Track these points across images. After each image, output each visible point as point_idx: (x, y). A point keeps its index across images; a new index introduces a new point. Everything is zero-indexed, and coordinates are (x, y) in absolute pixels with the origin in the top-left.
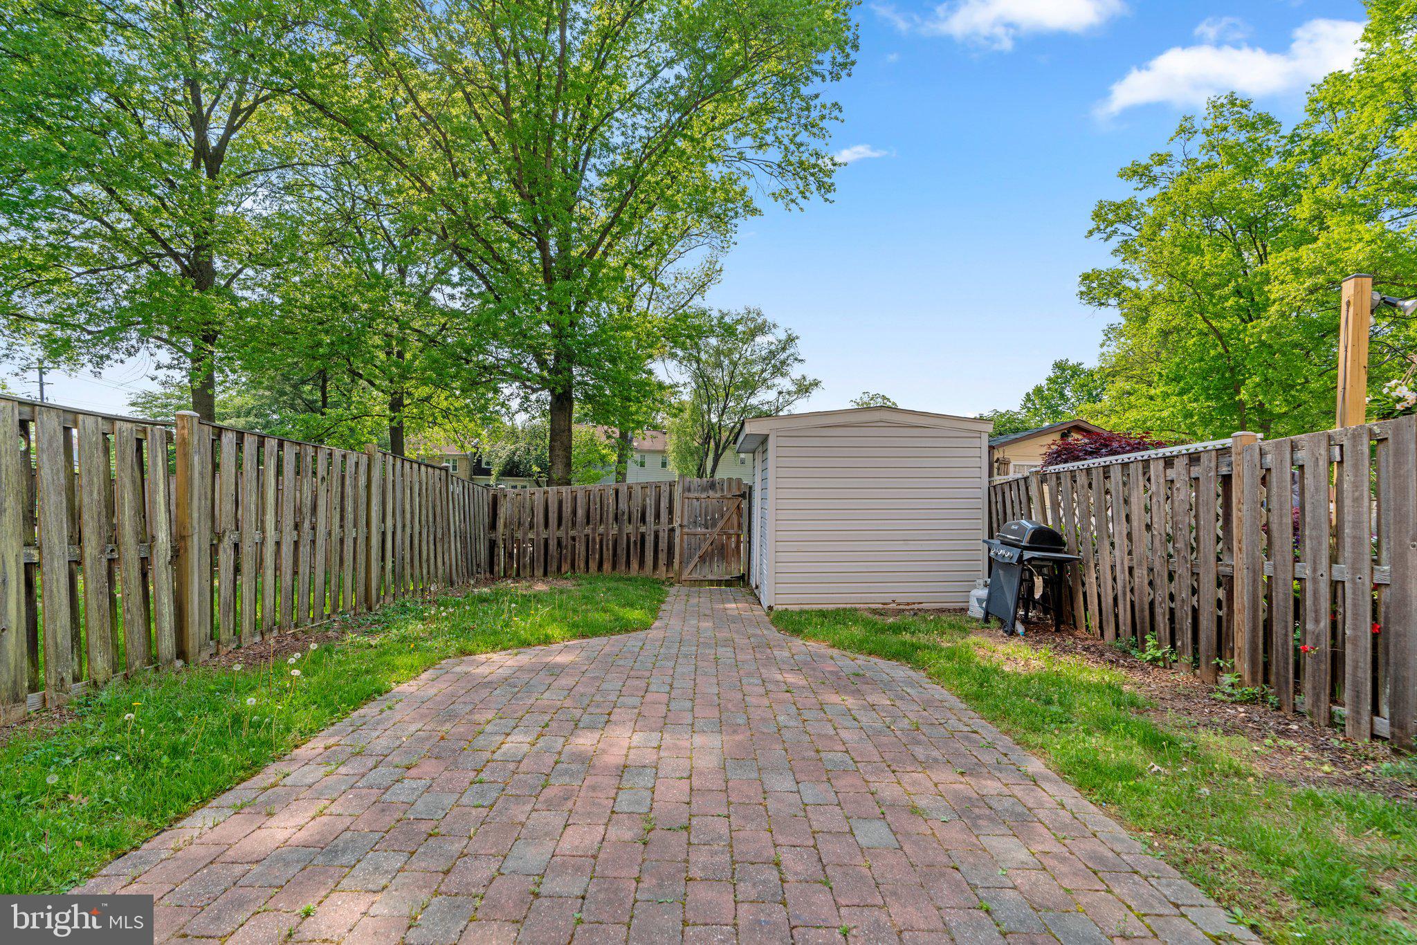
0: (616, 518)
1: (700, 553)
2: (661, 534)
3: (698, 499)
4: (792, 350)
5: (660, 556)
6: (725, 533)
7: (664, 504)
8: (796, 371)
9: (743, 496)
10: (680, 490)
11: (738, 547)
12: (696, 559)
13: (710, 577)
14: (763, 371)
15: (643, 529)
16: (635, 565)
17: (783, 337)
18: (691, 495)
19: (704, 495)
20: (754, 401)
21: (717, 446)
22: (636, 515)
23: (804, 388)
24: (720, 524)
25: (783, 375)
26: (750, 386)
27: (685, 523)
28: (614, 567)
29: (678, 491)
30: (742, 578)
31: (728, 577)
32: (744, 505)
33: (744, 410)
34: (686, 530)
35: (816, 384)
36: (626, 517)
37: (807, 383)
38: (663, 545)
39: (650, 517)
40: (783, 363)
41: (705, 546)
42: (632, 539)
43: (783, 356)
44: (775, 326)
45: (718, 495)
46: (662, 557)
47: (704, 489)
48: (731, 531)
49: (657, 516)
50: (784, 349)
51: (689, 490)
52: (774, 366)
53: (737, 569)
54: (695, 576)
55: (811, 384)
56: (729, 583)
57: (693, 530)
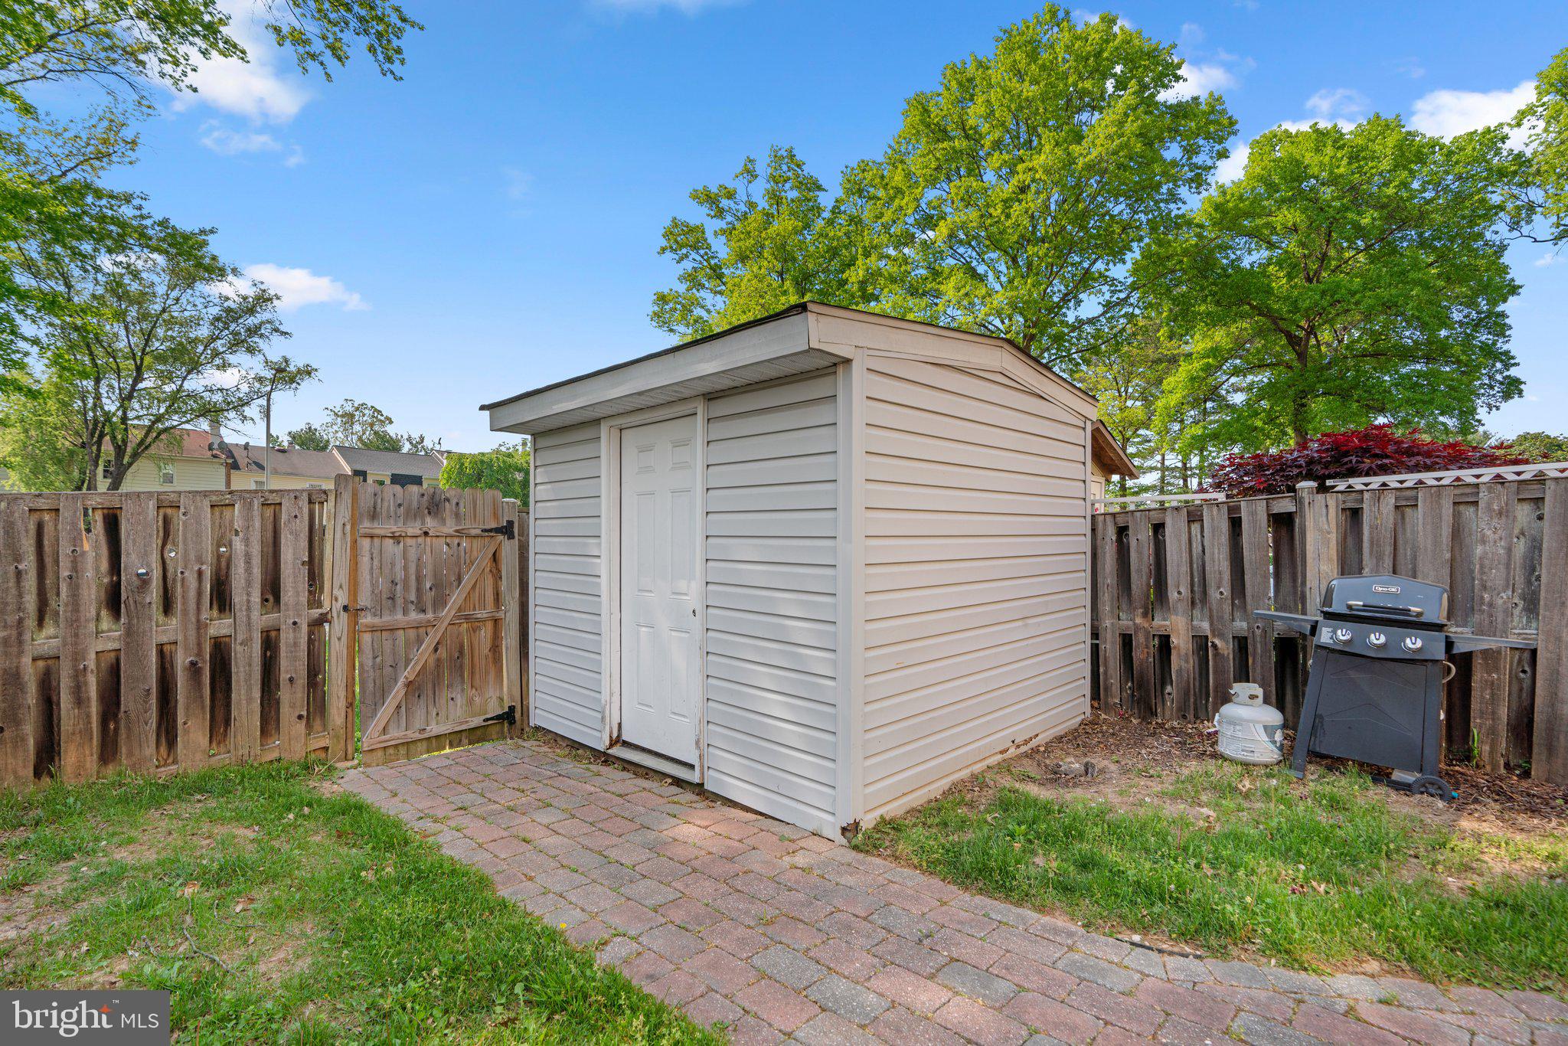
0: (113, 601)
1: (408, 674)
2: (286, 638)
3: (396, 538)
4: (265, 316)
5: (285, 694)
6: (467, 618)
7: (293, 552)
8: (274, 349)
9: (507, 530)
10: (345, 514)
11: (495, 648)
12: (398, 690)
13: (435, 729)
14: (213, 339)
15: (220, 627)
16: (193, 730)
17: (251, 292)
18: (379, 528)
19: (414, 529)
20: (194, 384)
21: (120, 451)
22: (191, 588)
23: (285, 375)
24: (456, 598)
25: (251, 350)
26: (185, 356)
27: (364, 600)
28: (108, 751)
29: (333, 517)
30: (508, 717)
31: (477, 721)
32: (509, 549)
33: (175, 397)
34: (367, 619)
35: (308, 372)
36: (154, 594)
37: (292, 368)
38: (291, 664)
39: (246, 588)
40: (254, 331)
41: (423, 655)
42: (181, 660)
43: (251, 321)
44: (235, 271)
45: (450, 527)
46: (292, 699)
47: (412, 514)
48: (482, 614)
49: (272, 590)
50: (251, 311)
51: (374, 515)
52: (235, 334)
53: (494, 700)
54: (396, 734)
55: (299, 371)
56: (476, 735)
57: (387, 619)
